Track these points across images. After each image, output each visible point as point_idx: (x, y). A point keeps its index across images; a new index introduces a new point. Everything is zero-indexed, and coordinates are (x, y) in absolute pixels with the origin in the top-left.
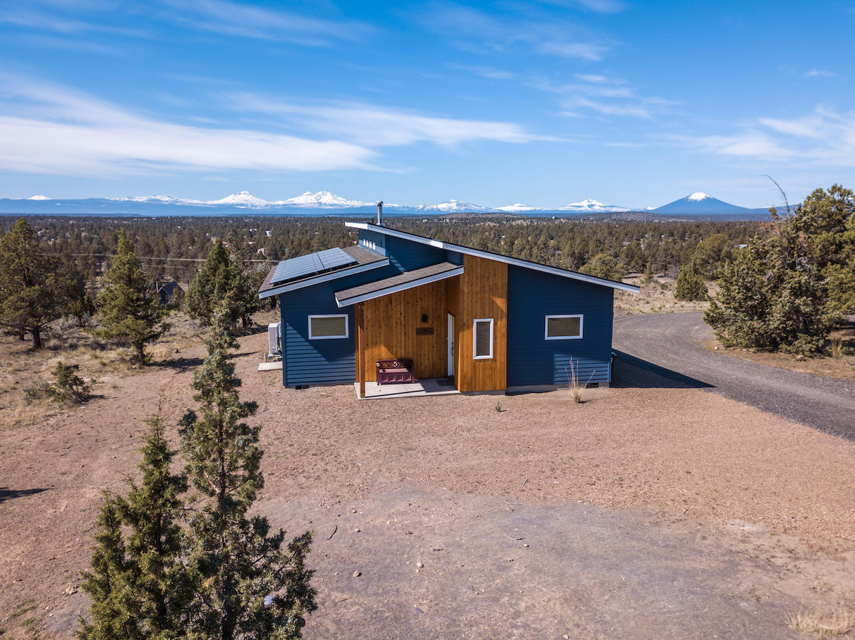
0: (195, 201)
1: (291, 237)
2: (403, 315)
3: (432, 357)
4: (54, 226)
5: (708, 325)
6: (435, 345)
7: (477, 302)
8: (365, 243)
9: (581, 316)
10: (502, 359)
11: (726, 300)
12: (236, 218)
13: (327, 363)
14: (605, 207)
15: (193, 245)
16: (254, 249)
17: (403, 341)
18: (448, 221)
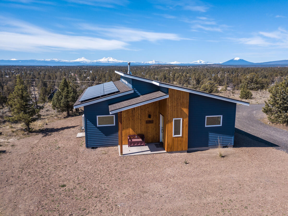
0: (66, 61)
1: (99, 73)
2: (140, 115)
3: (153, 133)
4: (18, 69)
5: (265, 113)
6: (154, 128)
7: (175, 110)
8: (123, 80)
9: (222, 116)
10: (186, 136)
11: (274, 103)
12: (80, 66)
13: (106, 137)
14: (205, 62)
15: (65, 76)
16: (86, 77)
17: (140, 126)
18: (152, 67)
